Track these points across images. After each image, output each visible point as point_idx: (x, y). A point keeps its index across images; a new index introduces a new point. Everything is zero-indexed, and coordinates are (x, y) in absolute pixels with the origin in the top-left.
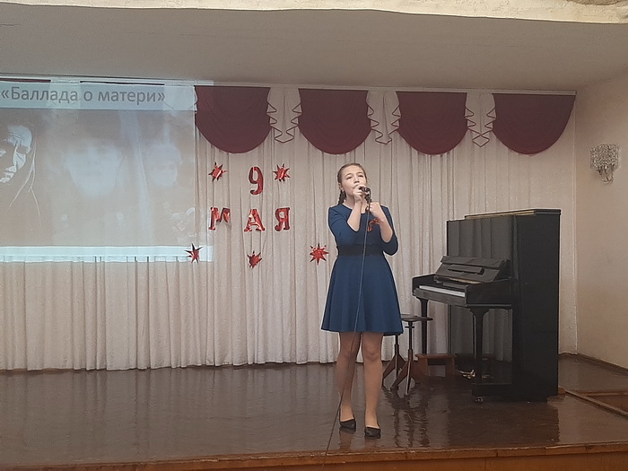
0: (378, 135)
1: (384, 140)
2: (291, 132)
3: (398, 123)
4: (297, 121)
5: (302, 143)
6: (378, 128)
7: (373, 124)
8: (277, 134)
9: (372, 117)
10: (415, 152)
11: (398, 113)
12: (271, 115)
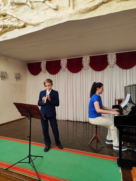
0: (110, 65)
1: (112, 66)
2: (88, 67)
3: (116, 62)
4: (89, 64)
5: (90, 69)
6: (110, 64)
7: (109, 63)
8: (84, 68)
9: (108, 61)
10: (121, 69)
11: (116, 59)
12: (83, 63)
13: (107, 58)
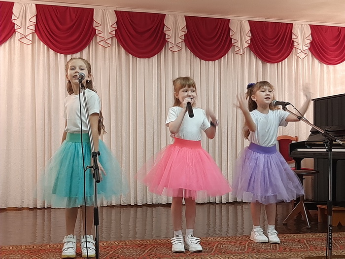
0: (237, 49)
2: (180, 45)
3: (249, 42)
4: (183, 38)
5: (187, 53)
7: (233, 41)
8: (170, 45)
9: (233, 37)
10: (260, 61)
11: (250, 34)
12: (167, 33)
13: (230, 29)
